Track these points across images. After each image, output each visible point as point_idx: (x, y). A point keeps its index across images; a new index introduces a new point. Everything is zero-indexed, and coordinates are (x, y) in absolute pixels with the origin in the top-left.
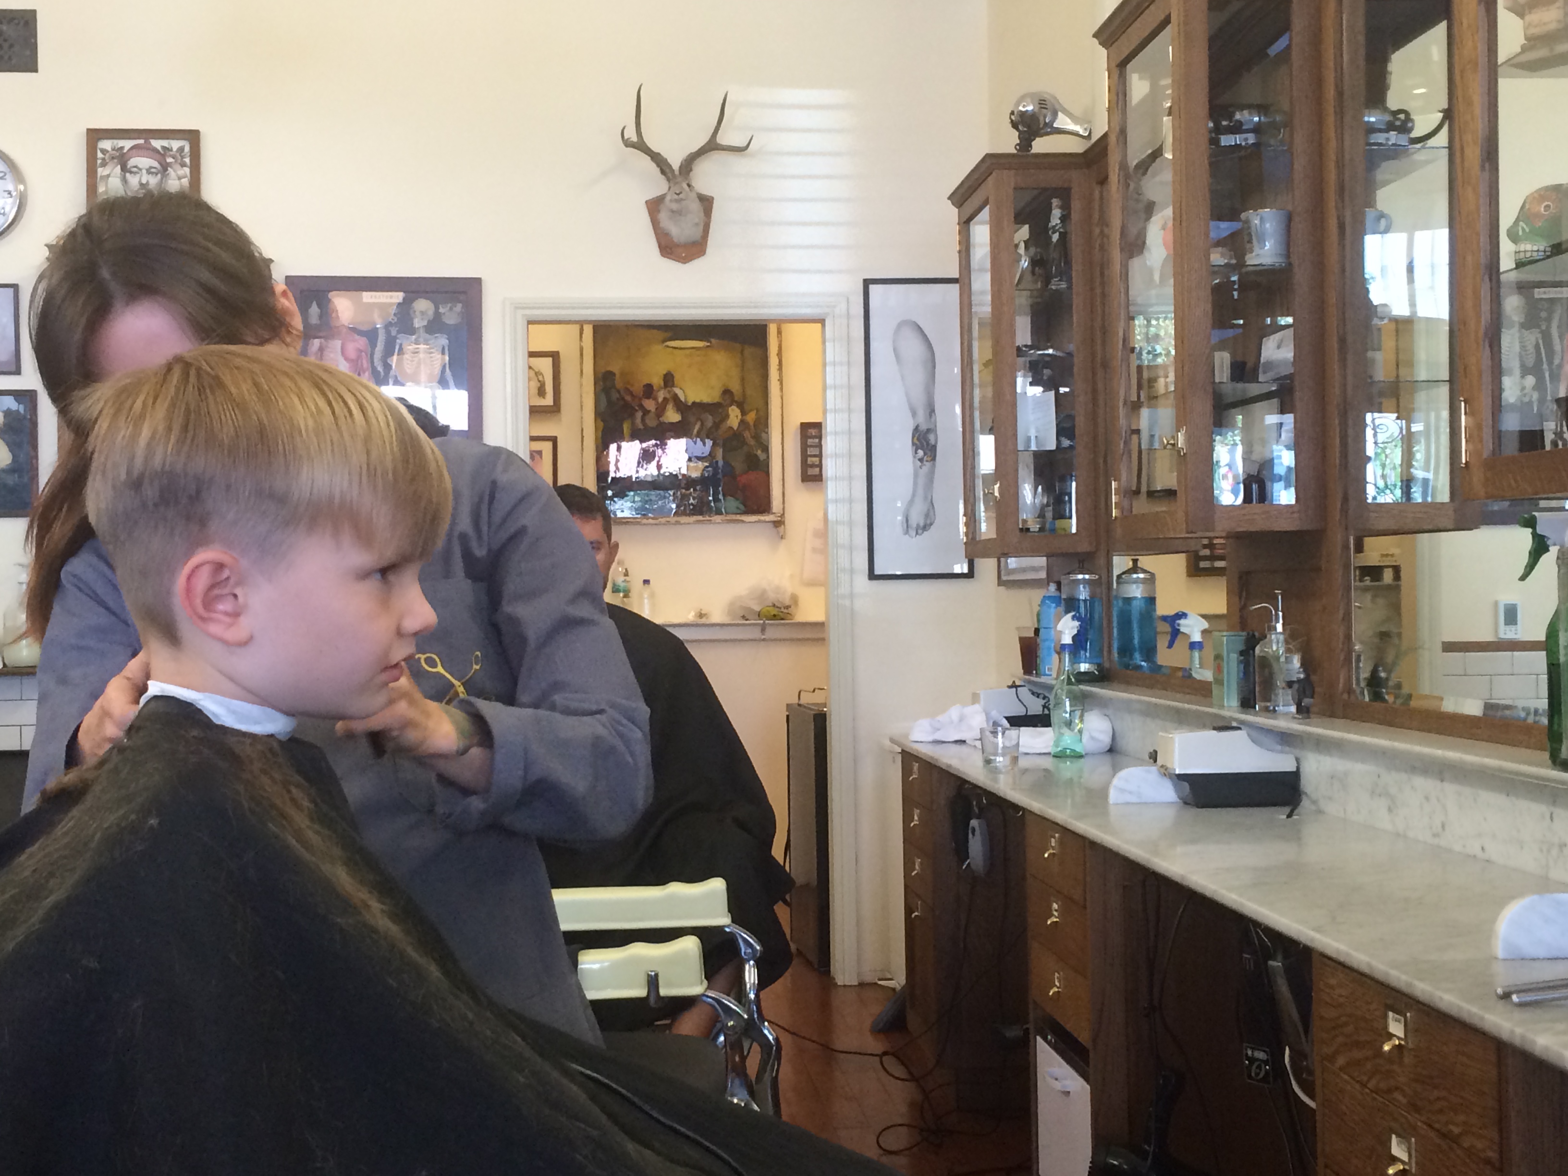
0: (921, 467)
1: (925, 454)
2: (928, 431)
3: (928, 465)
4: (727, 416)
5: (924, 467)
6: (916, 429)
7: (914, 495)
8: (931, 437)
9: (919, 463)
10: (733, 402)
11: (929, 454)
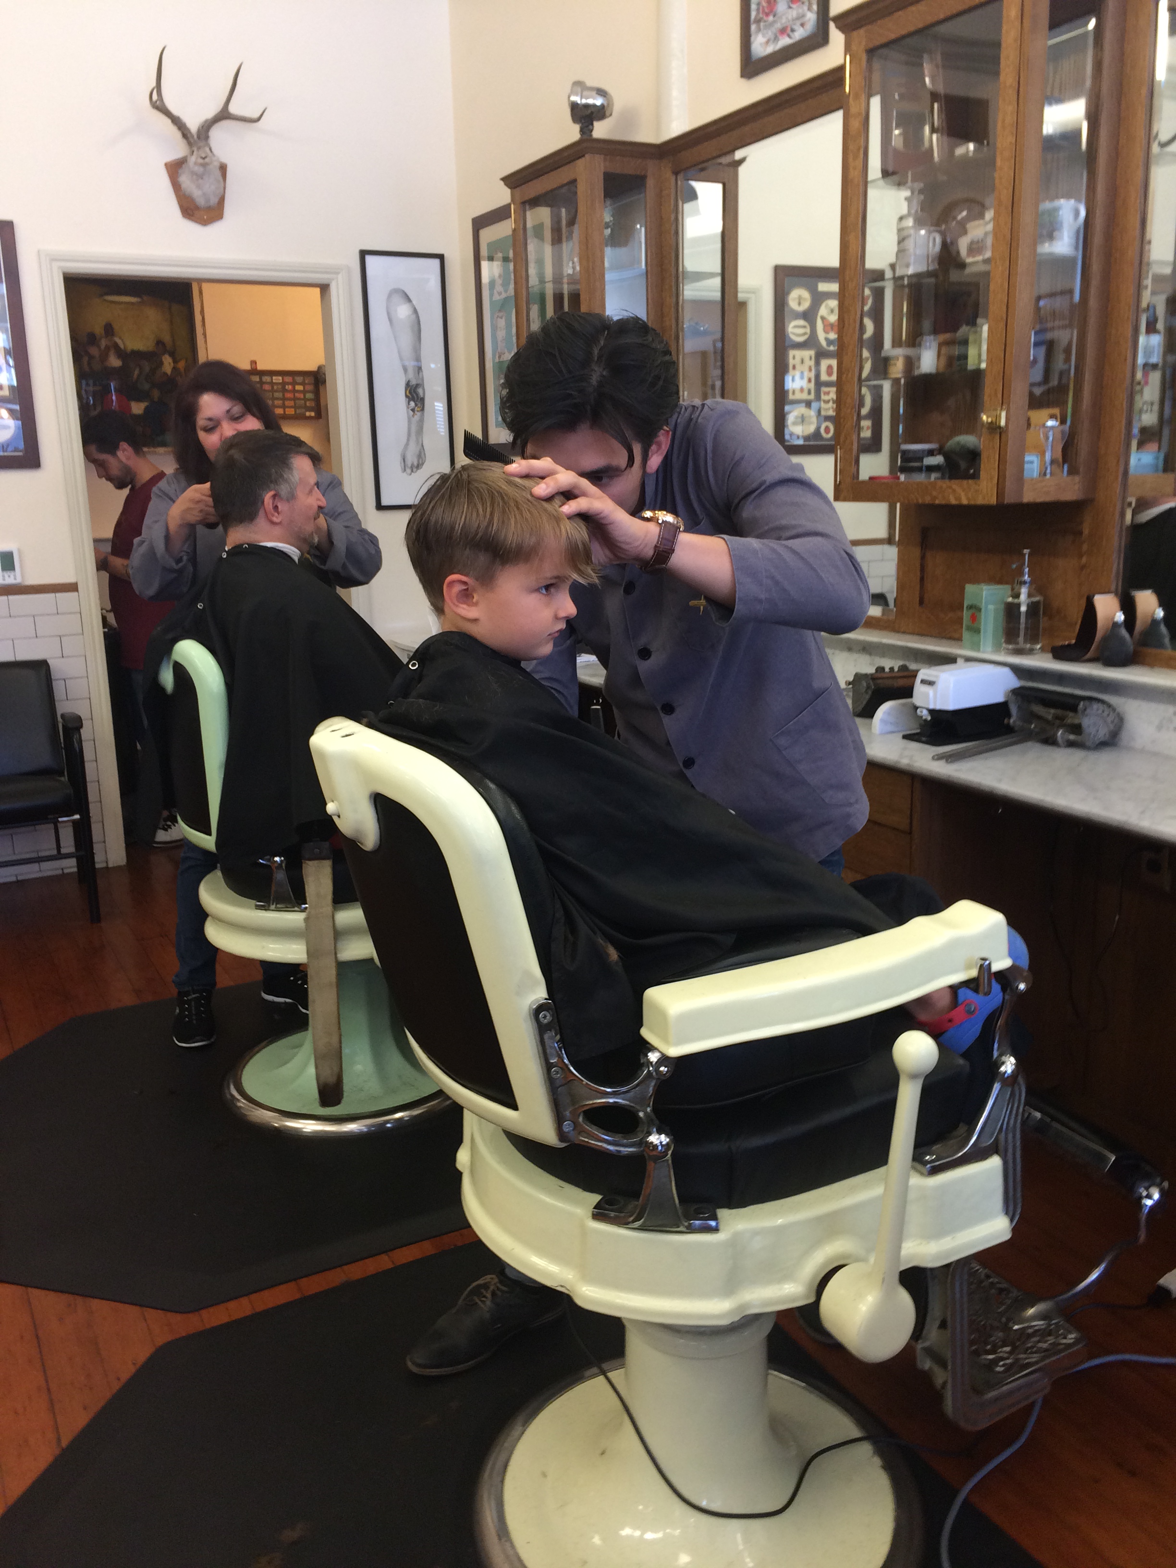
0: (413, 416)
1: (416, 405)
2: (417, 386)
3: (419, 414)
4: (162, 363)
5: (416, 416)
6: (408, 384)
7: (408, 440)
8: (420, 391)
9: (411, 413)
10: (165, 351)
11: (419, 405)
